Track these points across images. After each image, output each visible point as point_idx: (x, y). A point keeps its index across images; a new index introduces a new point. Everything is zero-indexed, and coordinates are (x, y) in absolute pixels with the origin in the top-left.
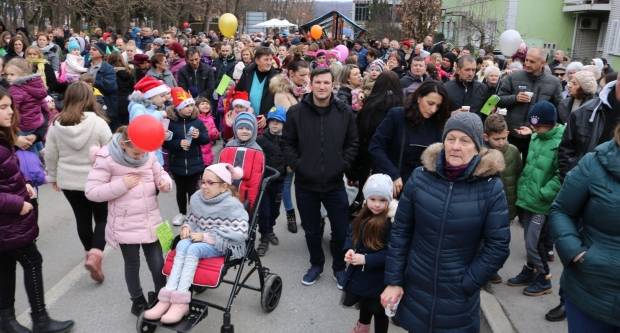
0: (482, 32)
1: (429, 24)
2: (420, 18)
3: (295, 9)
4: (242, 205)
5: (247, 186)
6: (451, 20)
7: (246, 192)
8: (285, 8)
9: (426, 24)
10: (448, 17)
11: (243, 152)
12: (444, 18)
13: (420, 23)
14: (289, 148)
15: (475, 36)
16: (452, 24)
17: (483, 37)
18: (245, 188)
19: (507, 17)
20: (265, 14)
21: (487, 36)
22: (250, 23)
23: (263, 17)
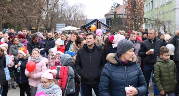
0: (164, 26)
1: (139, 24)
2: (135, 21)
3: (78, 22)
4: (60, 87)
5: (62, 81)
6: (150, 23)
7: (61, 84)
8: (74, 22)
9: (138, 24)
10: (149, 22)
11: (60, 67)
12: (147, 22)
13: (135, 24)
14: (78, 66)
15: (161, 28)
16: (151, 24)
17: (165, 28)
18: (61, 82)
19: (175, 19)
20: (65, 24)
21: (166, 28)
22: (58, 28)
23: (64, 26)
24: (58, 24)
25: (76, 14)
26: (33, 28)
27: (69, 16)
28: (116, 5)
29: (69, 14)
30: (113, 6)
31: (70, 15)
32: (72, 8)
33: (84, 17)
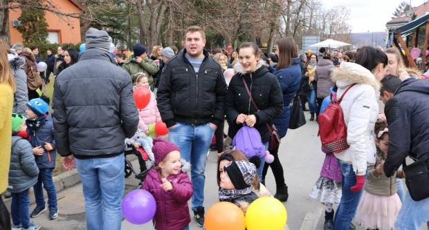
20: (319, 37)
22: (306, 45)
23: (317, 40)
24: (306, 38)
25: (333, 24)
26: (264, 46)
27: (322, 28)
28: (403, 8)
29: (322, 25)
30: (399, 9)
31: (324, 26)
32: (328, 14)
33: (346, 29)
